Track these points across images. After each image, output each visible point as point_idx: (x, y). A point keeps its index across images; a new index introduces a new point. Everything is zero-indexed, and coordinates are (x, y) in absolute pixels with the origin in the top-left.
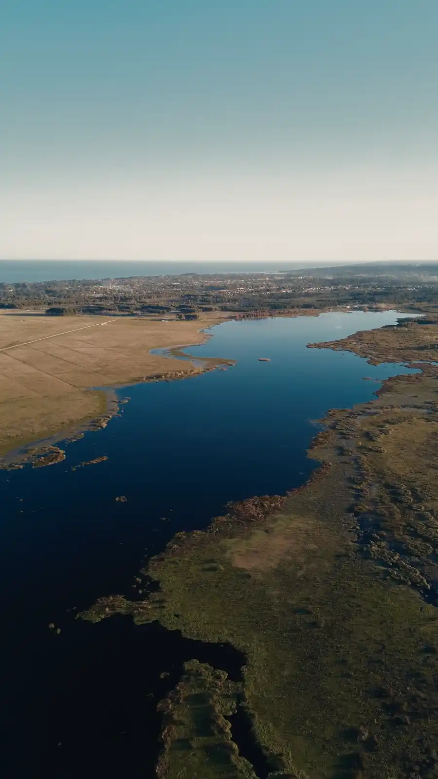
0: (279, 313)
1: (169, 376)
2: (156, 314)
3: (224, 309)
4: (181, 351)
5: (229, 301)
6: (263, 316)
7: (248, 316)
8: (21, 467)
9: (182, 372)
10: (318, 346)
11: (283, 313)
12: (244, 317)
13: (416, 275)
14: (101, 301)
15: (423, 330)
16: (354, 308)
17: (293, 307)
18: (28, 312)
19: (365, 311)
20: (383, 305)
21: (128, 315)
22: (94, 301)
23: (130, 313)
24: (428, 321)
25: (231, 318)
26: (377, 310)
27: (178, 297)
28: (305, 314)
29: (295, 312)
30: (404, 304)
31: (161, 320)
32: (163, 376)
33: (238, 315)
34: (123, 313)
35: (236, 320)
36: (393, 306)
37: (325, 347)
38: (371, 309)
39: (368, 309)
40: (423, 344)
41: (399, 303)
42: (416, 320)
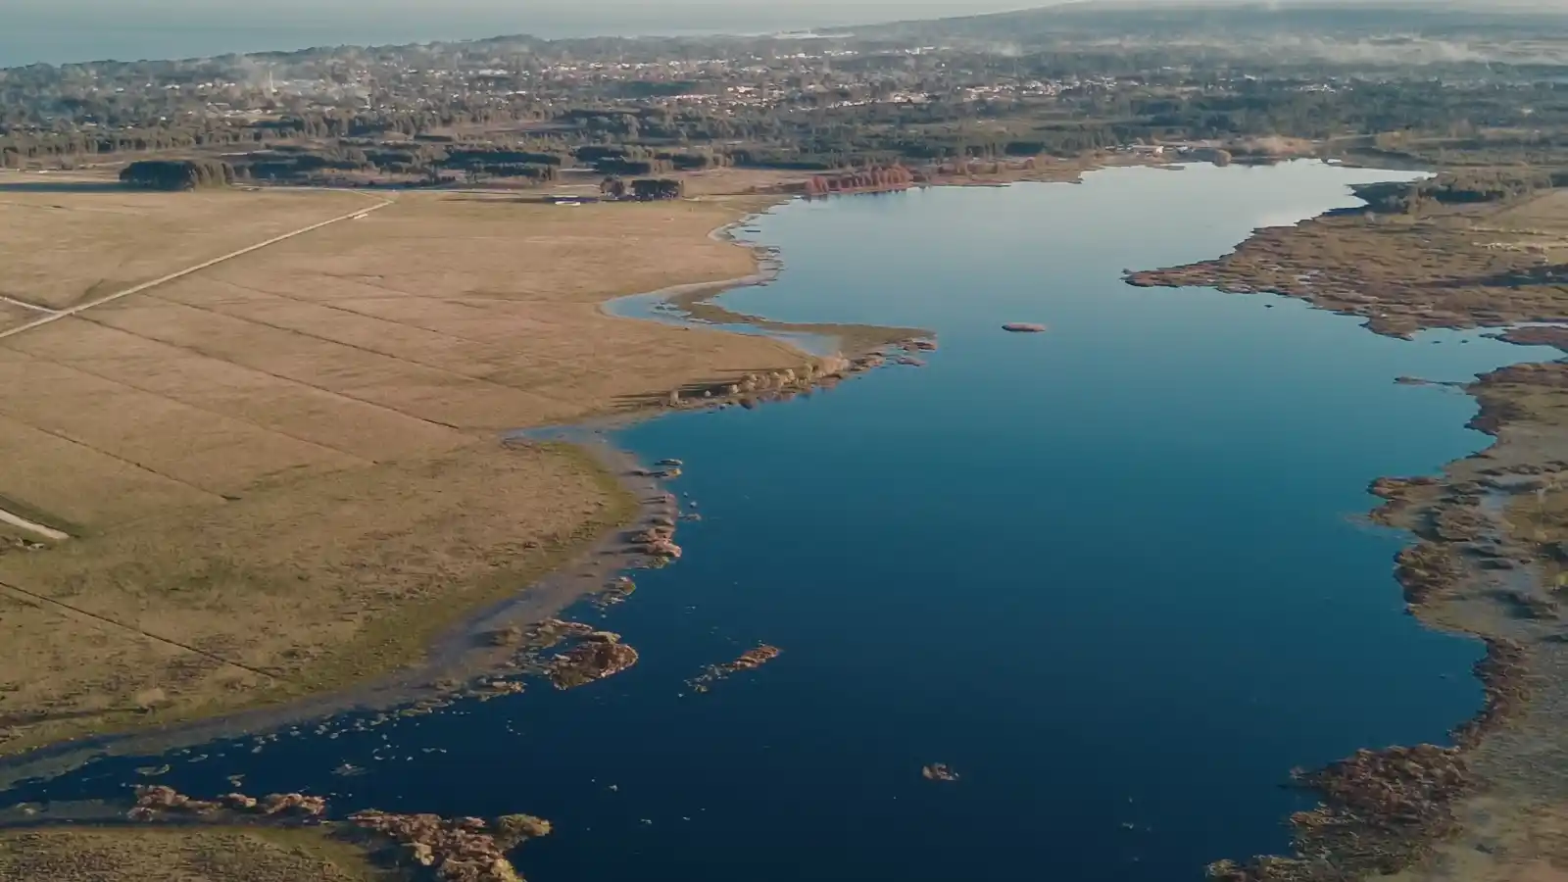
0: (941, 171)
1: (751, 385)
2: (522, 179)
3: (743, 160)
4: (708, 302)
5: (738, 134)
6: (896, 184)
7: (845, 184)
8: (517, 687)
9: (791, 373)
10: (1164, 278)
11: (954, 173)
12: (832, 184)
13: (1295, 41)
14: (283, 136)
15: (1469, 221)
16: (1179, 152)
17: (976, 151)
18: (42, 176)
19: (1219, 164)
20: (1275, 143)
21: (423, 184)
22: (258, 137)
23: (424, 177)
24: (1461, 193)
25: (791, 189)
26: (1261, 158)
27: (542, 119)
28: (1027, 175)
29: (994, 170)
30: (1335, 138)
31: (553, 200)
32: (735, 388)
33: (810, 181)
34: (397, 177)
35: (808, 197)
36: (1301, 144)
37: (1190, 283)
38: (1240, 156)
39: (1229, 157)
40: (1499, 269)
41: (1317, 136)
42: (1424, 190)
